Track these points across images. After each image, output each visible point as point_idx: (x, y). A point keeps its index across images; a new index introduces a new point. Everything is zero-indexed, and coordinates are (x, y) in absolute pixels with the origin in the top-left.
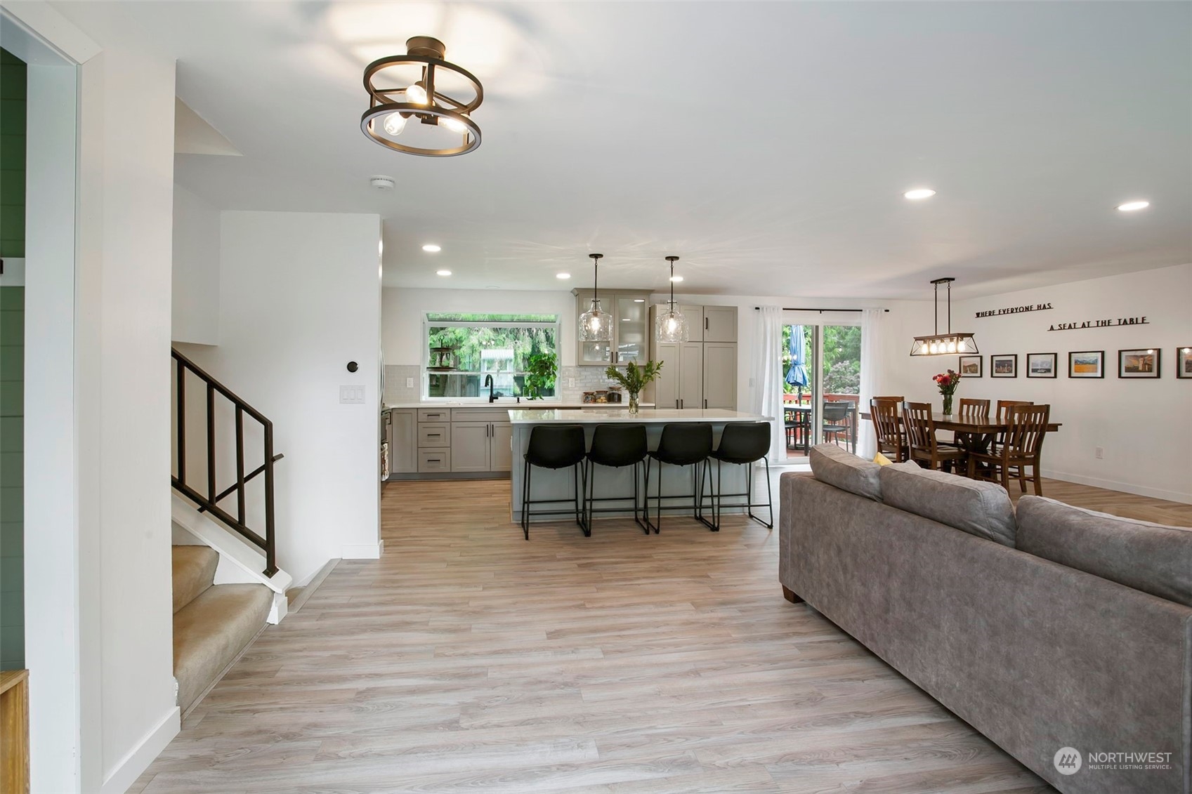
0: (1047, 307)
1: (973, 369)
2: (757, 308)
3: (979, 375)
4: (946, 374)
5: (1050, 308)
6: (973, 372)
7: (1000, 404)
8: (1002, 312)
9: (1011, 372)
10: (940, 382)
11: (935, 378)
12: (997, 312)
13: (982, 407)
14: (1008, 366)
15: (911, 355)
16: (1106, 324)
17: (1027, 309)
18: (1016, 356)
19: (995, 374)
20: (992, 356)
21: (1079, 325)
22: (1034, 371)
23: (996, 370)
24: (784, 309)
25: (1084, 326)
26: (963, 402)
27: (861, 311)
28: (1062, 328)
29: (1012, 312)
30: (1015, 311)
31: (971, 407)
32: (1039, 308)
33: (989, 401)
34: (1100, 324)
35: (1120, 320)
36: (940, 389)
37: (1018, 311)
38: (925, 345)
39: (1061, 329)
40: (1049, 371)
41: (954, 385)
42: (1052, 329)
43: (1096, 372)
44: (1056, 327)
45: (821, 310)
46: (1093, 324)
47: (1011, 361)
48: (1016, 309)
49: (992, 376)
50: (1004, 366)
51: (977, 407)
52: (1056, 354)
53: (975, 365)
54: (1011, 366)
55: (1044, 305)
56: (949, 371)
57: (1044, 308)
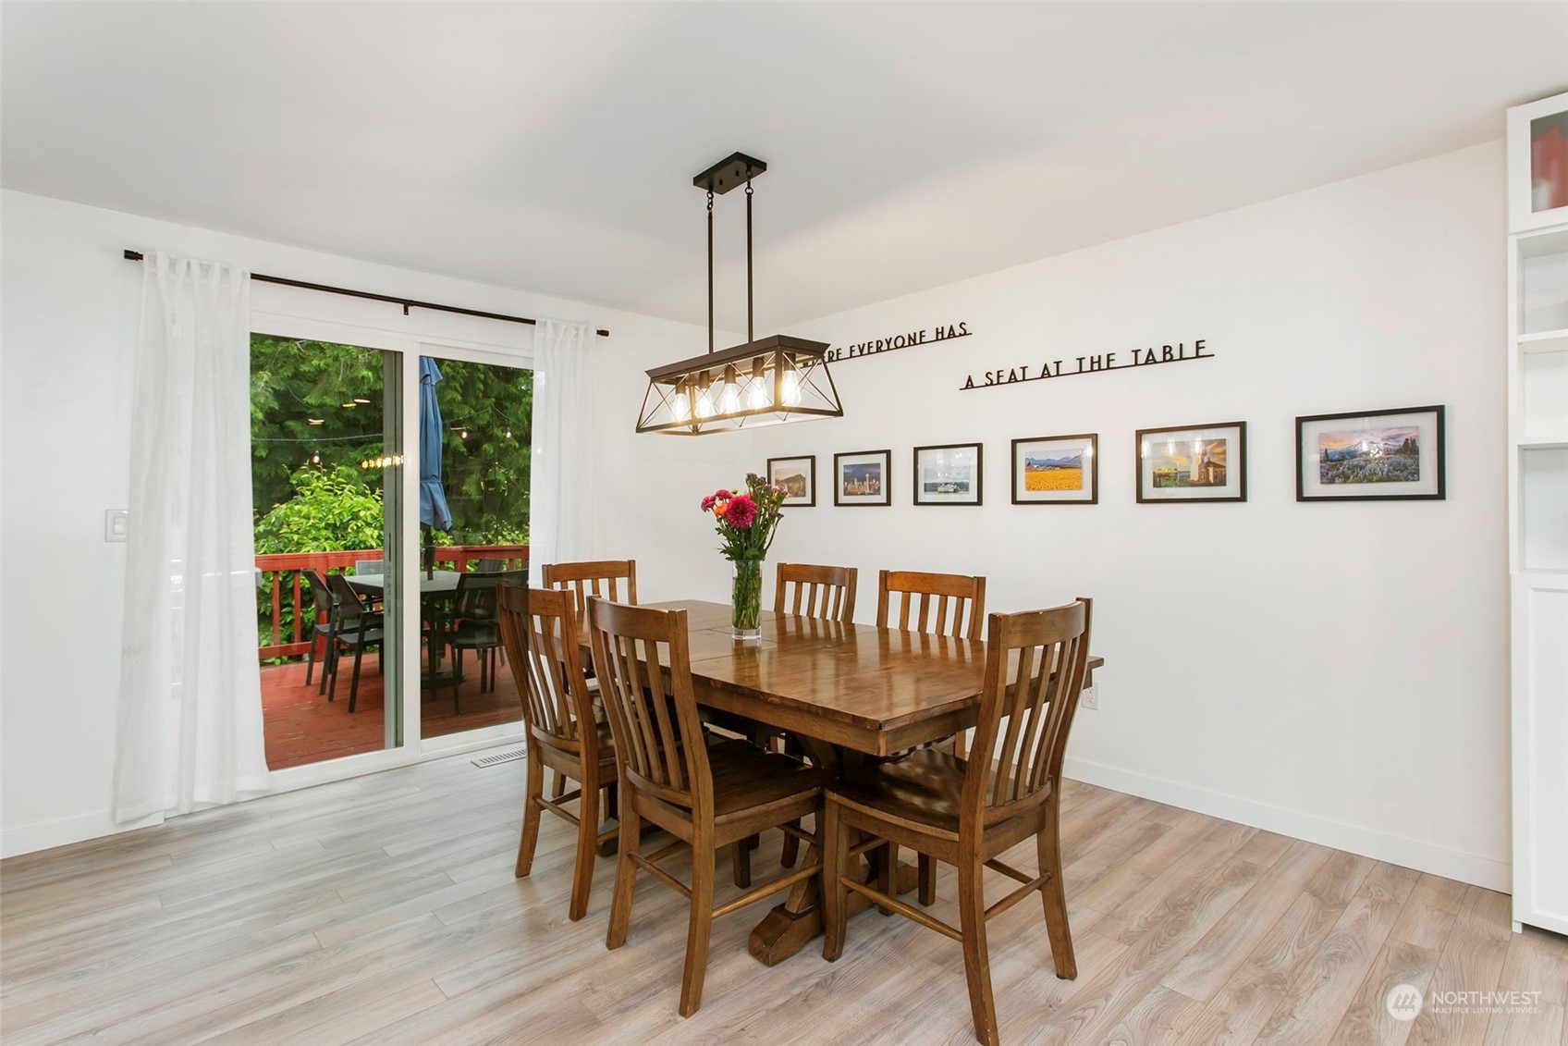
0: (958, 331)
1: (796, 486)
2: (132, 255)
3: (808, 500)
4: (743, 490)
5: (965, 334)
6: (796, 495)
7: (886, 579)
8: (857, 352)
9: (877, 491)
10: (725, 516)
11: (708, 504)
12: (845, 353)
13: (833, 588)
14: (871, 479)
15: (639, 430)
16: (1100, 364)
17: (913, 341)
18: (888, 453)
19: (842, 499)
20: (836, 456)
21: (1035, 371)
22: (932, 488)
23: (845, 489)
24: (254, 276)
25: (1046, 374)
26: (785, 573)
27: (533, 322)
28: (994, 381)
29: (879, 350)
30: (885, 347)
31: (806, 587)
32: (940, 335)
33: (853, 573)
34: (1086, 366)
35: (1136, 352)
36: (723, 541)
37: (892, 346)
38: (680, 395)
39: (992, 384)
40: (962, 487)
41: (766, 526)
42: (970, 384)
43: (1080, 487)
44: (979, 380)
45: (407, 304)
46: (1069, 365)
47: (878, 466)
48: (888, 343)
49: (837, 504)
50: (862, 480)
51: (820, 587)
52: (979, 446)
53: (799, 478)
54: (878, 478)
55: (951, 329)
56: (752, 479)
57: (952, 335)
